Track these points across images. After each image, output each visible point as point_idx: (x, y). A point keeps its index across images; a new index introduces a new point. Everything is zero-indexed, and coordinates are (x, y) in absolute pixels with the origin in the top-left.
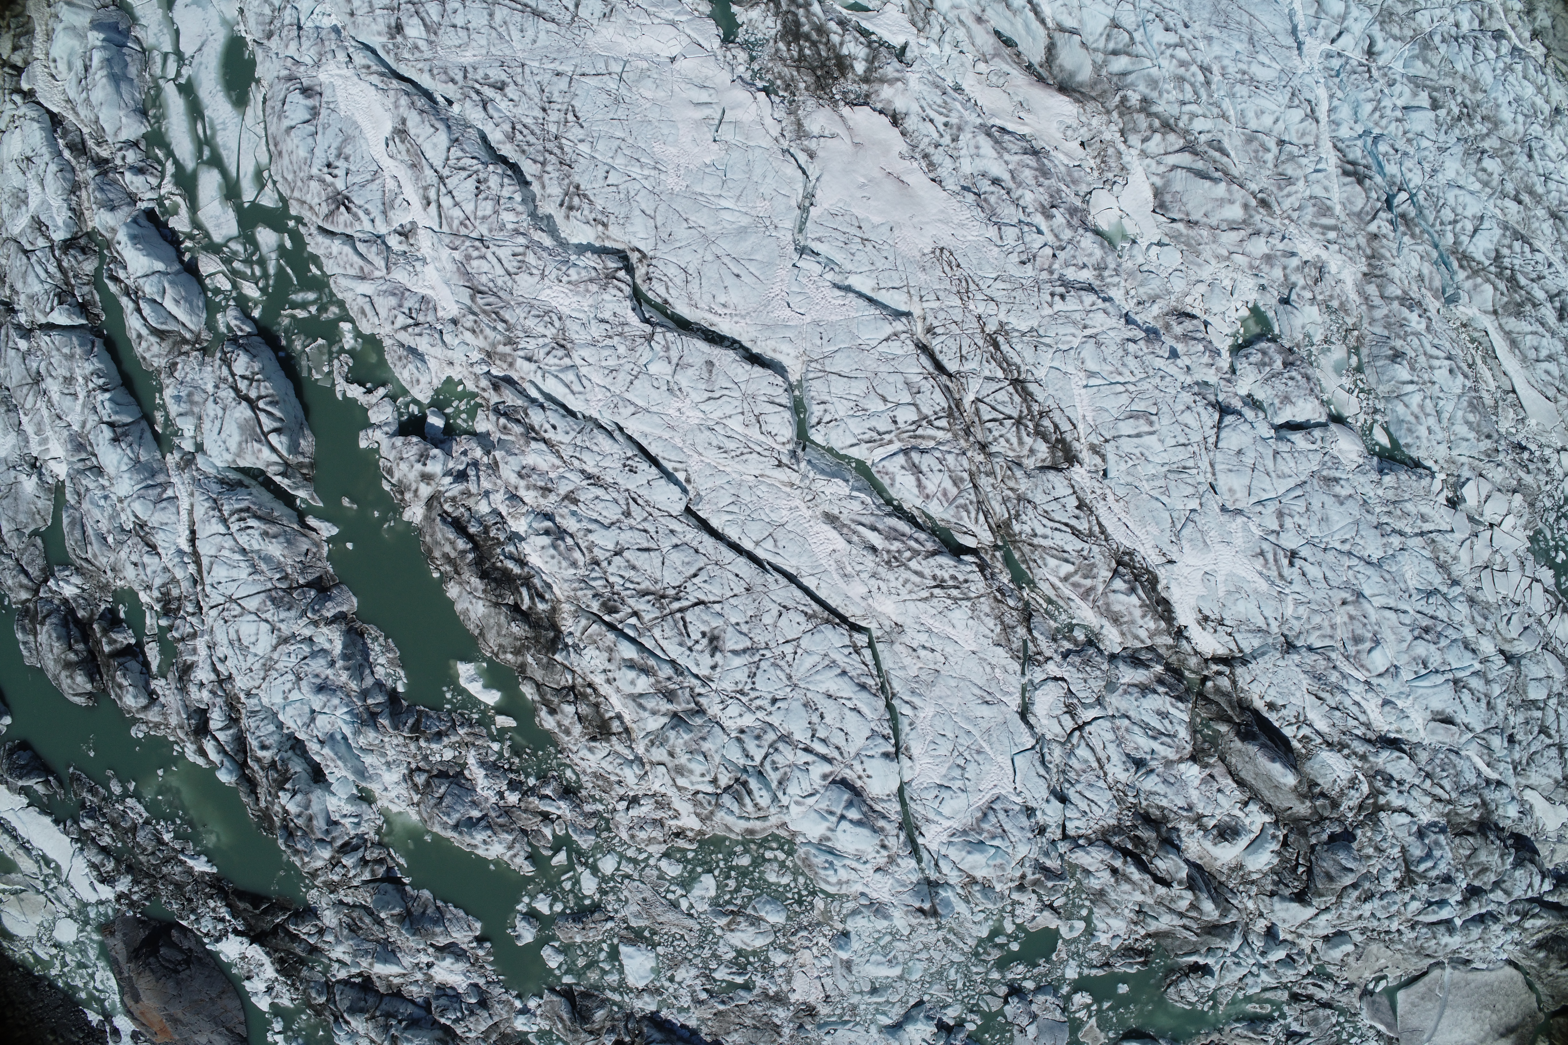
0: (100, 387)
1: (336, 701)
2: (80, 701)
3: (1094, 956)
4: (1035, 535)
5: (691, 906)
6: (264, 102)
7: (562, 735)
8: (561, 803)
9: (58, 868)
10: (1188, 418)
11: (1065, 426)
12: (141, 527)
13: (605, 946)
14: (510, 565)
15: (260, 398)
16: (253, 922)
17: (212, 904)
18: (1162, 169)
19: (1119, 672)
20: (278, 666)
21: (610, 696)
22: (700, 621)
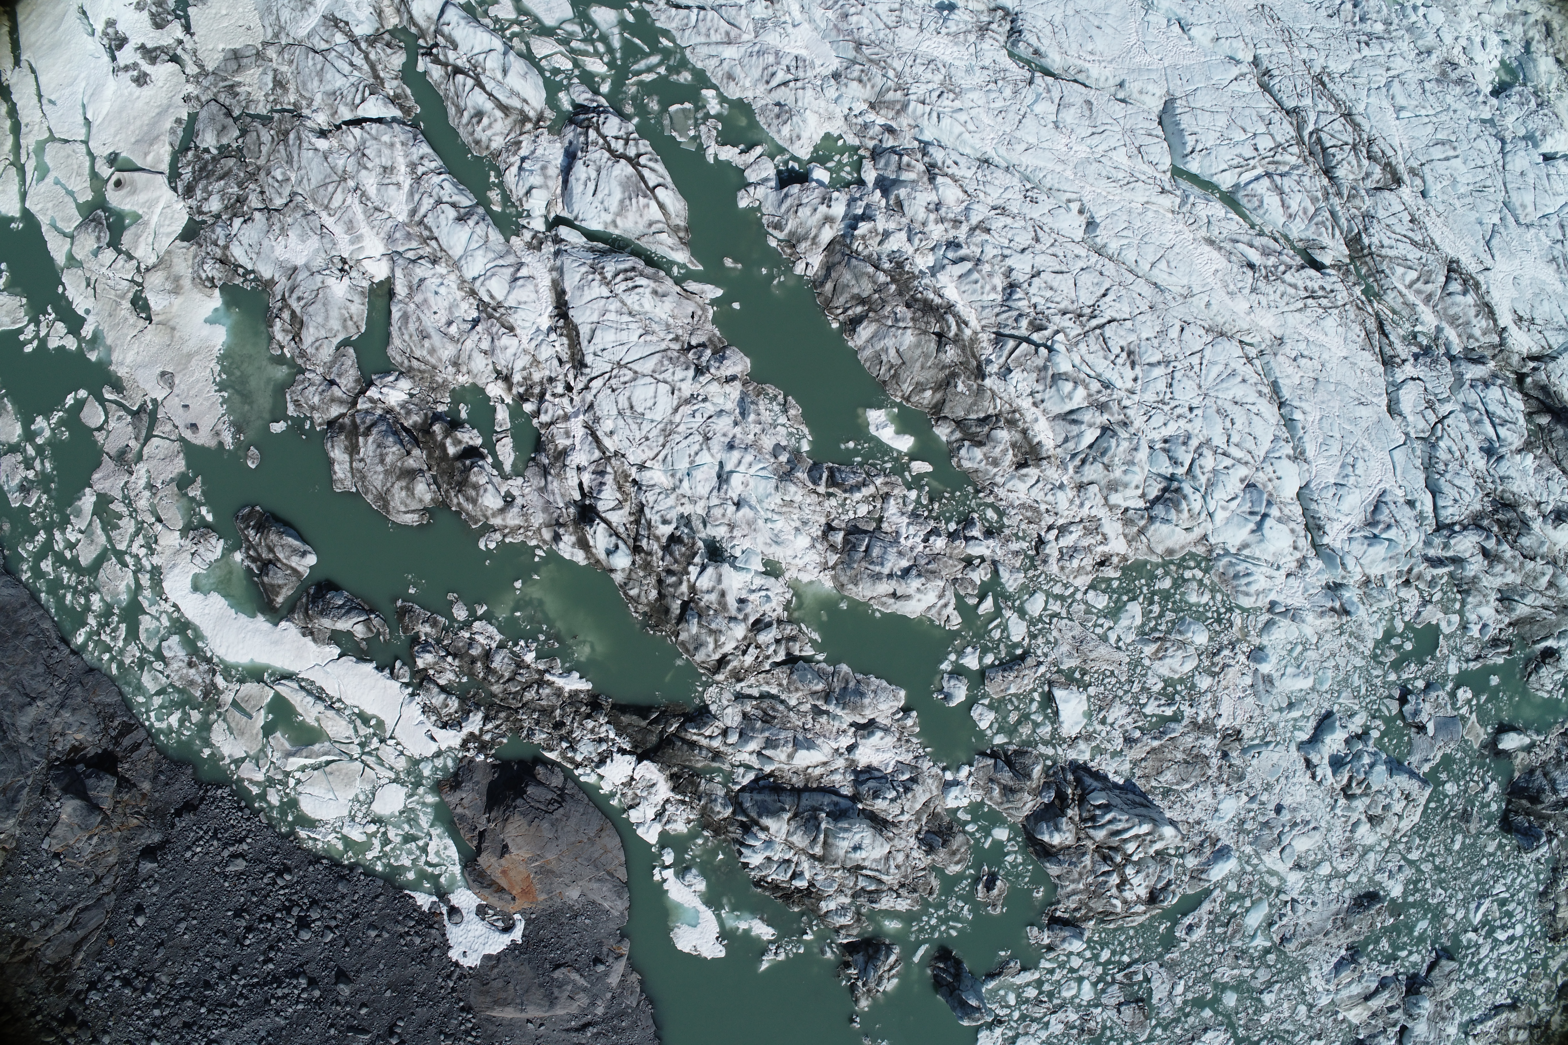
0: (434, 170)
1: (749, 458)
2: (411, 519)
3: (1469, 649)
4: (1382, 247)
5: (1119, 639)
7: (989, 467)
8: (991, 542)
9: (380, 724)
11: (1390, 152)
12: (495, 310)
13: (1036, 695)
14: (931, 296)
15: (639, 155)
16: (639, 737)
17: (590, 724)
19: (1463, 368)
20: (680, 429)
21: (1036, 420)
22: (1117, 337)
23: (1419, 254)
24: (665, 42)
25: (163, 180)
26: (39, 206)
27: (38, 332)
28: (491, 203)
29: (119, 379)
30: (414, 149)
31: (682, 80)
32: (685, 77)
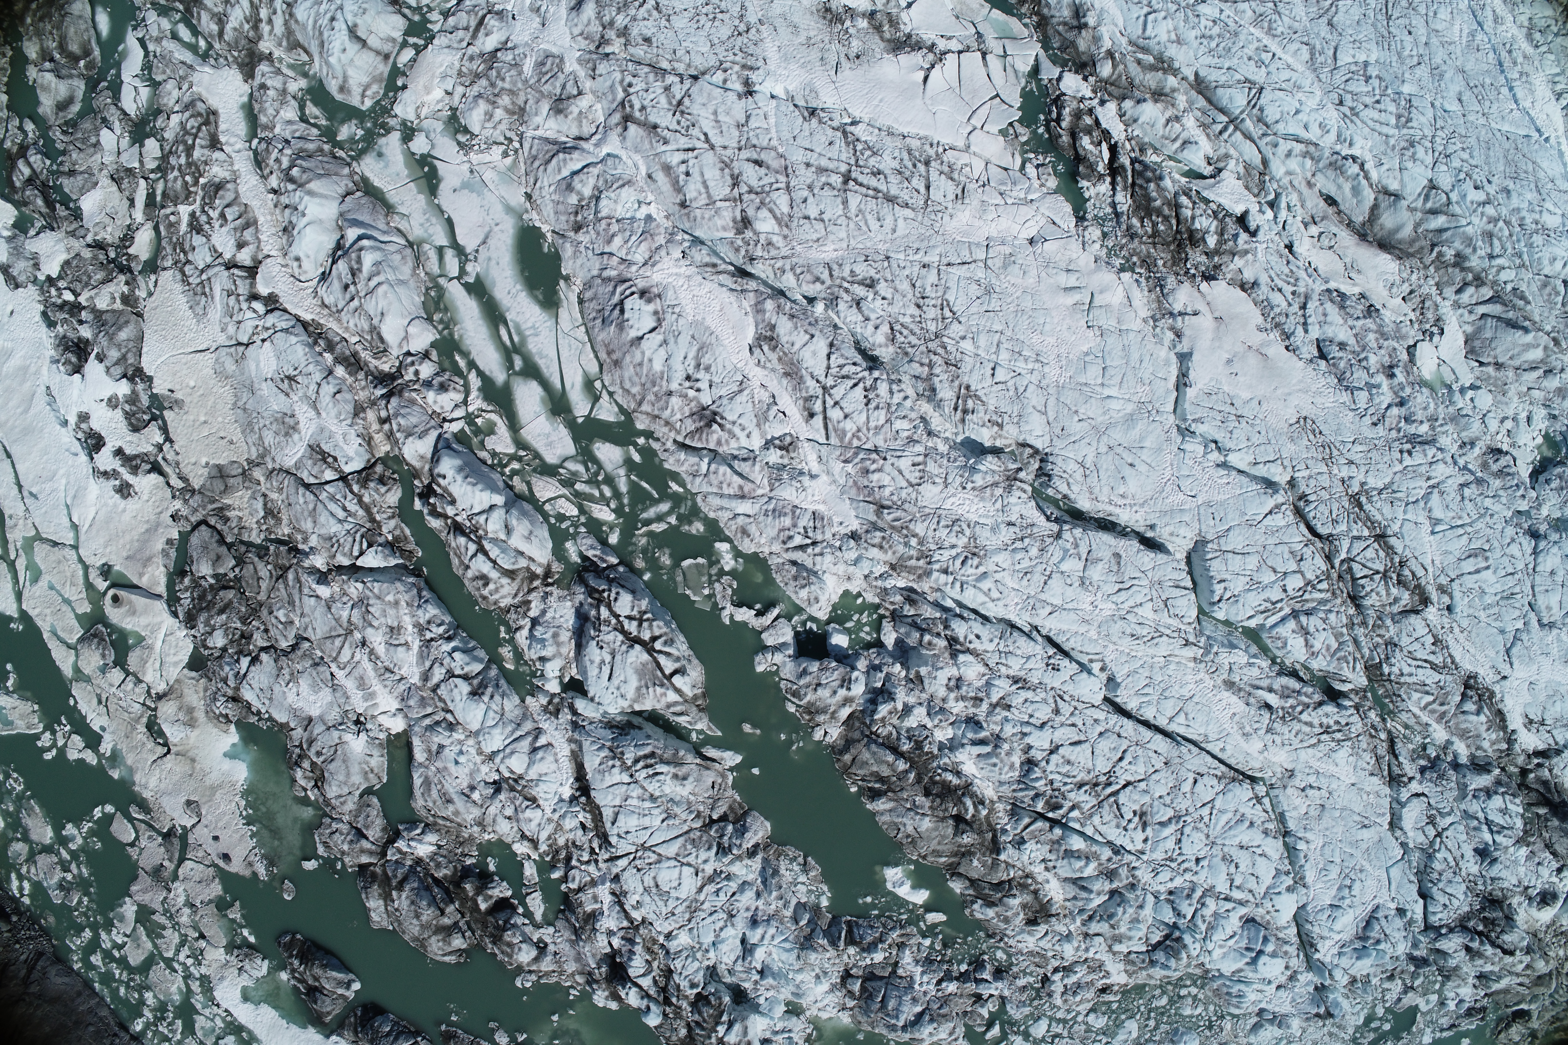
0: (441, 637)
1: (772, 931)
2: (447, 959)
4: (1402, 675)
6: (581, 302)
7: (1000, 923)
8: (1000, 985)
10: (1514, 549)
11: (1420, 573)
12: (515, 783)
14: (949, 777)
18: (1473, 317)
19: (1467, 780)
20: (704, 907)
21: (1048, 882)
22: (1130, 801)
23: (1437, 677)
24: (675, 487)
25: (161, 606)
26: (37, 611)
27: (55, 740)
28: (503, 660)
29: (144, 800)
30: (420, 612)
31: (694, 532)
32: (697, 528)
